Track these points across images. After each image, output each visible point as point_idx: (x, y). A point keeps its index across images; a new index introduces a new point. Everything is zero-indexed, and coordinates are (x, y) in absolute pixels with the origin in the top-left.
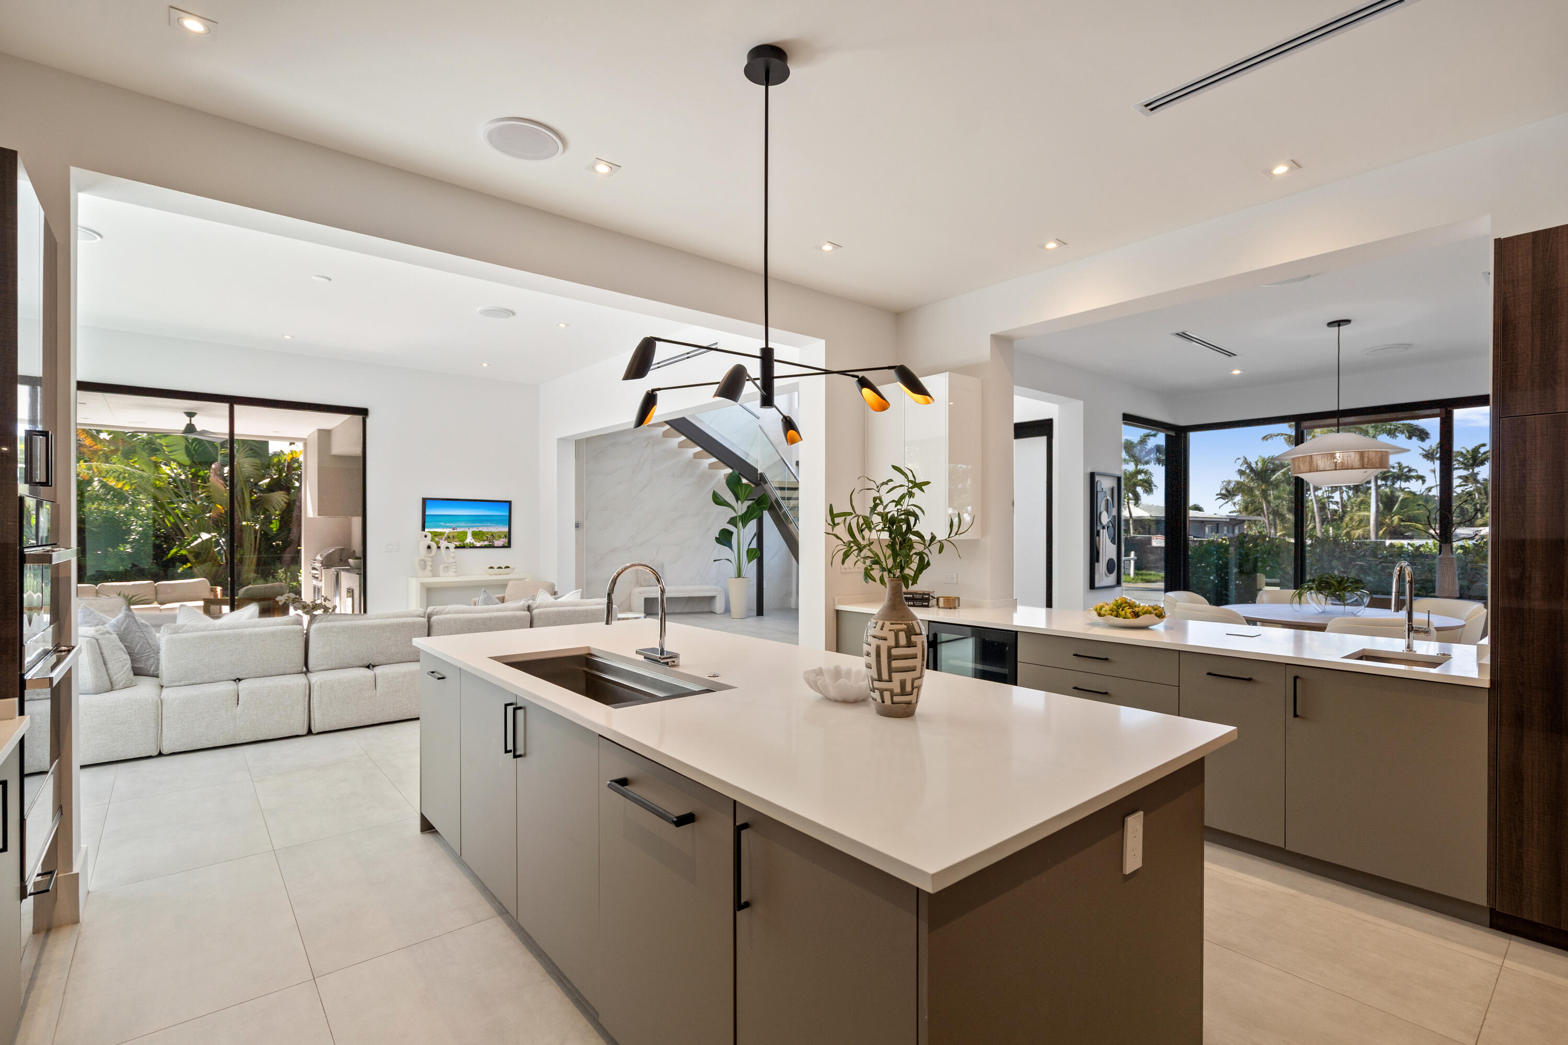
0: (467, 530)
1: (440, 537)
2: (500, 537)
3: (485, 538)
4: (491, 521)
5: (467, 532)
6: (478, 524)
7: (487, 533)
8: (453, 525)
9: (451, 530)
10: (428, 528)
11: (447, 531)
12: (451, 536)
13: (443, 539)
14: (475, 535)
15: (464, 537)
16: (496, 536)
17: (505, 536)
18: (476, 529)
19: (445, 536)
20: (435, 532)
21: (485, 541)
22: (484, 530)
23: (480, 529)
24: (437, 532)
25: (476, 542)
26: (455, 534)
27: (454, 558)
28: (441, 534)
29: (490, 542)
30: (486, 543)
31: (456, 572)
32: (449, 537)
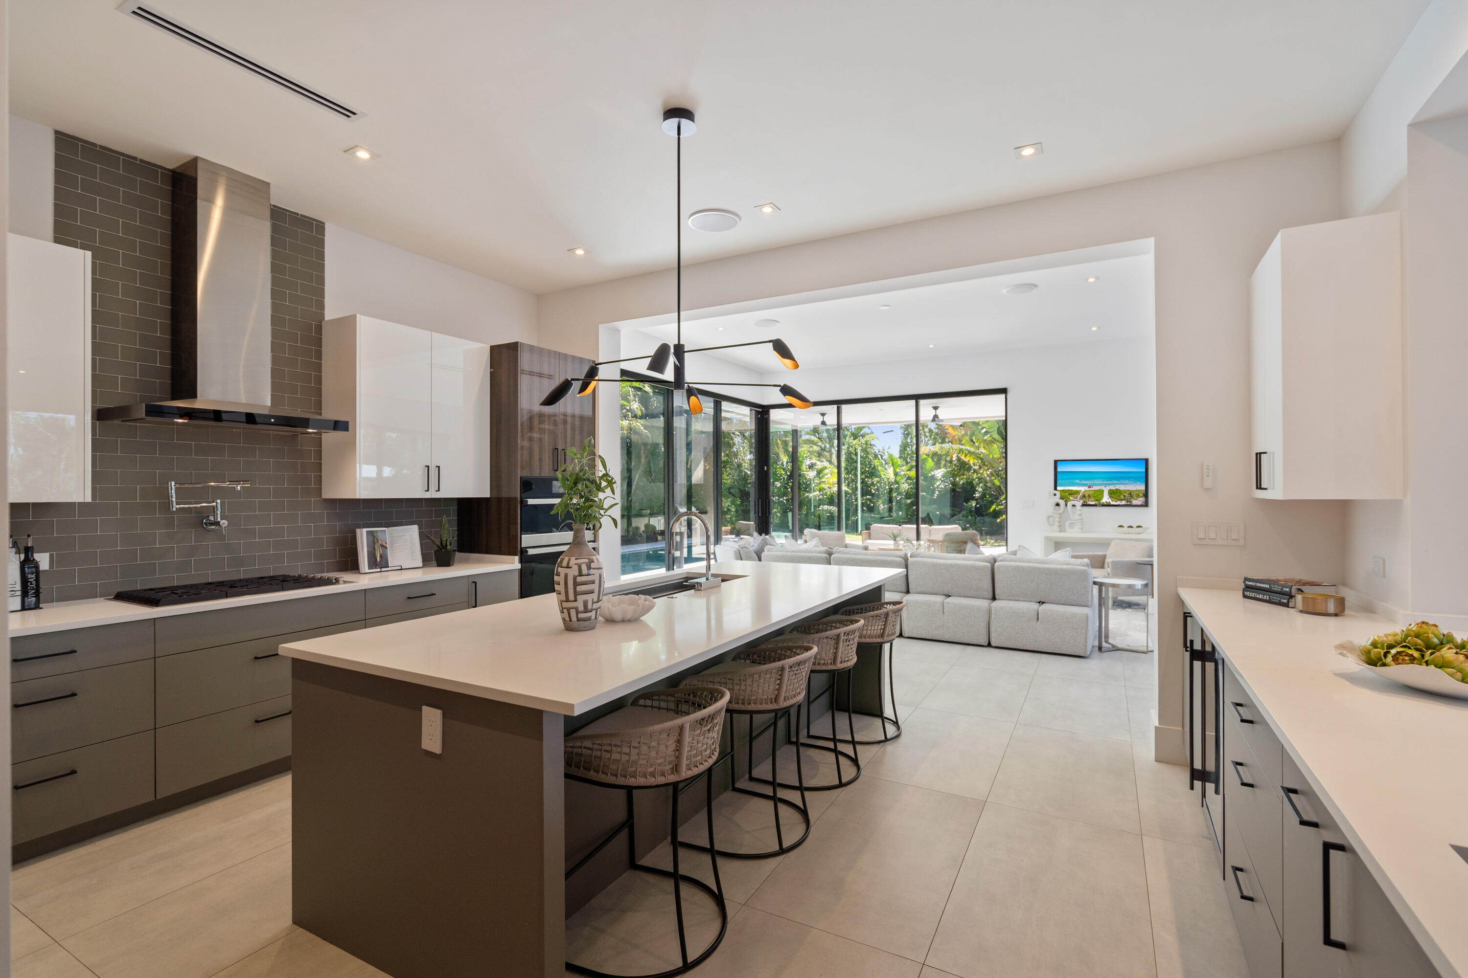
0: (1103, 488)
1: (1076, 496)
2: (1138, 496)
3: (1122, 498)
4: (1128, 478)
5: (1103, 491)
6: (1115, 482)
7: (1125, 491)
8: (1089, 483)
9: (1087, 488)
10: (1062, 485)
11: (1083, 489)
12: (1087, 495)
13: (1079, 498)
14: (1112, 493)
15: (1100, 496)
16: (1134, 495)
17: (1144, 495)
18: (1113, 488)
19: (1080, 495)
20: (1069, 490)
21: (1122, 500)
22: (1122, 488)
23: (1117, 487)
24: (1072, 490)
25: (1112, 501)
26: (1092, 493)
27: (1080, 515)
28: (1077, 492)
29: (1127, 502)
30: (1124, 503)
31: (1082, 529)
32: (1084, 496)
